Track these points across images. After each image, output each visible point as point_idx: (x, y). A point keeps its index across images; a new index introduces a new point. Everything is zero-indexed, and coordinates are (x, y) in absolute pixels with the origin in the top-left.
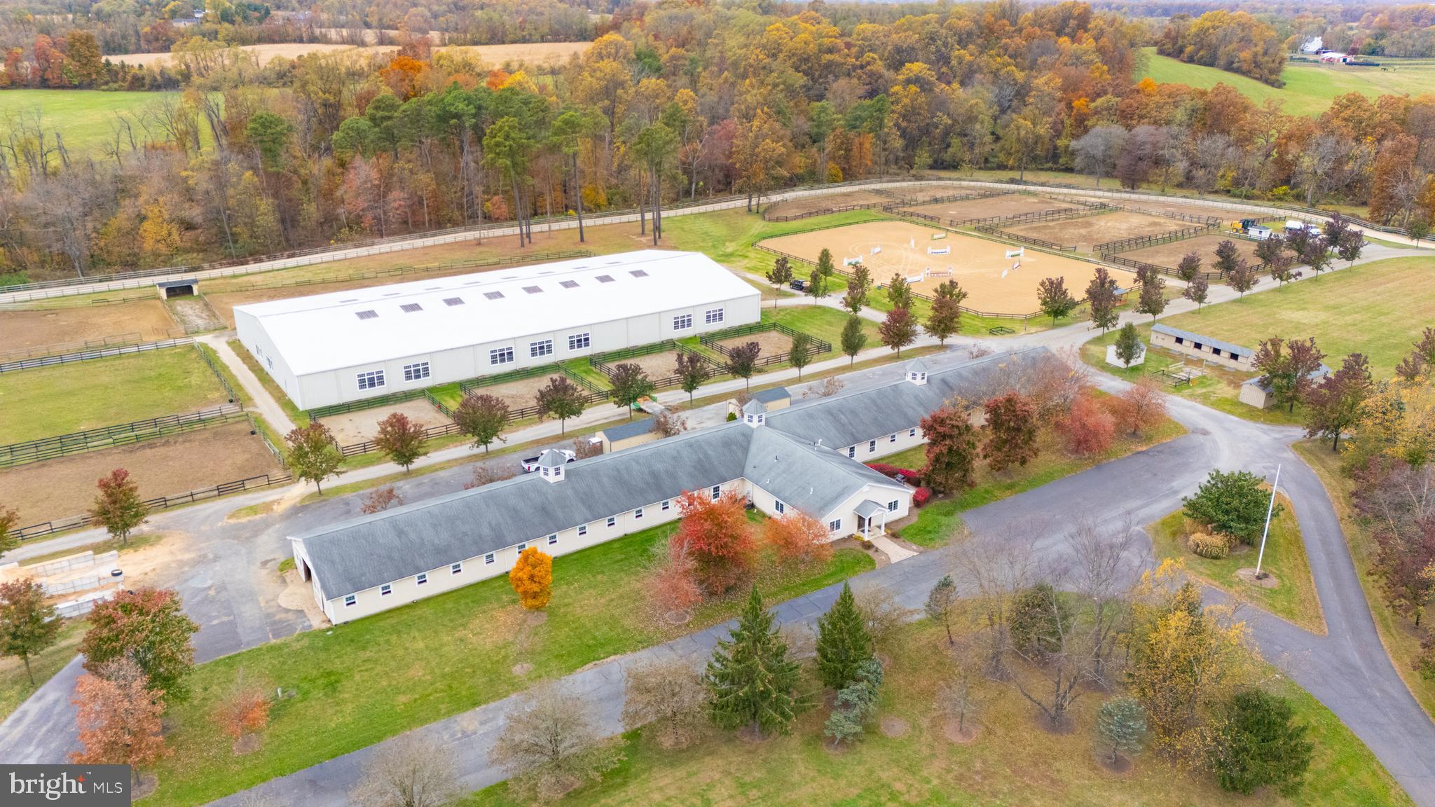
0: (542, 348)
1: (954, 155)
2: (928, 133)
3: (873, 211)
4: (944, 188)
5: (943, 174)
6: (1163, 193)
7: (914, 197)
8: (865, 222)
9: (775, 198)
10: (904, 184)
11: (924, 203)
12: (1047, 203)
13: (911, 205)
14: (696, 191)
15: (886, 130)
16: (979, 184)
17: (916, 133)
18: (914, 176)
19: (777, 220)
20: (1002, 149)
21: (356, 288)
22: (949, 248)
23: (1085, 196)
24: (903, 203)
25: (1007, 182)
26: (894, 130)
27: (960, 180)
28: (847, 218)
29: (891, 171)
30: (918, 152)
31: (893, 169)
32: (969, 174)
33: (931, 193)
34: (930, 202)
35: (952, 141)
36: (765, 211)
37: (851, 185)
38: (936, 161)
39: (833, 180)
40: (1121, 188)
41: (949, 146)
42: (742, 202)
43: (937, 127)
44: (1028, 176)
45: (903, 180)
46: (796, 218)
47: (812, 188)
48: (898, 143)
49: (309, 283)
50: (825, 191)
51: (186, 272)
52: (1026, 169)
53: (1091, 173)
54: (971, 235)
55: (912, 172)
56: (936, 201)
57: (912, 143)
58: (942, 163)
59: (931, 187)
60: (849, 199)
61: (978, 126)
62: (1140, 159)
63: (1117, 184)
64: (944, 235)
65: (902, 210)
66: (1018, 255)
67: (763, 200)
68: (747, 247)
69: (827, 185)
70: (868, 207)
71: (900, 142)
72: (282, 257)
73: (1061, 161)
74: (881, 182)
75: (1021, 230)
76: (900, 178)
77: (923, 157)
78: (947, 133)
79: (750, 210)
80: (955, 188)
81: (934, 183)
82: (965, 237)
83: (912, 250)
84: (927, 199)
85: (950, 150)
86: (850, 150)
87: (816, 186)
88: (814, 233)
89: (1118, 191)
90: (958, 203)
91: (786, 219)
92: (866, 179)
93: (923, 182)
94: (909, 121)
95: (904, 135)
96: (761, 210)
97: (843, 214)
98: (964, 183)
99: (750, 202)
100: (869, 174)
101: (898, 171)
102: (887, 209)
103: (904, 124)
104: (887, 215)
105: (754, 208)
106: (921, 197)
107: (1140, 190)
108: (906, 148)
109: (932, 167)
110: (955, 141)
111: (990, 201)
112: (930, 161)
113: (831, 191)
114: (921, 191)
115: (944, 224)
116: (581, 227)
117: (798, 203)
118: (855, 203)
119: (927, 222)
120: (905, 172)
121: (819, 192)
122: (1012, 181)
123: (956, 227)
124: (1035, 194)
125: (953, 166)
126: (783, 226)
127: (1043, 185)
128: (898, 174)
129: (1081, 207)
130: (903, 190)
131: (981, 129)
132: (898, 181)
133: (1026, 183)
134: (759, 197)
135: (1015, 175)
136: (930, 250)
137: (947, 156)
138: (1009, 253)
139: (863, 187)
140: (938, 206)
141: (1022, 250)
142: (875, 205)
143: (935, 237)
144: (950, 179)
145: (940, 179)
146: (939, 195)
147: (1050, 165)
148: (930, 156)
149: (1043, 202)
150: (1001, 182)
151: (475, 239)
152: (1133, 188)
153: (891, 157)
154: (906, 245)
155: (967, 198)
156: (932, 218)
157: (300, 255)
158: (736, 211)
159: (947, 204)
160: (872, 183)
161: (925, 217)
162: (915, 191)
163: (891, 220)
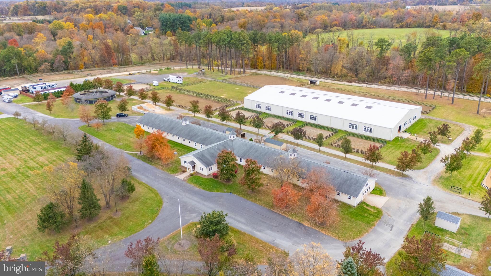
0: (301, 115)
21: (343, 94)
49: (341, 90)
51: (336, 81)
72: (362, 83)
116: (453, 97)
151: (416, 92)
157: (367, 84)
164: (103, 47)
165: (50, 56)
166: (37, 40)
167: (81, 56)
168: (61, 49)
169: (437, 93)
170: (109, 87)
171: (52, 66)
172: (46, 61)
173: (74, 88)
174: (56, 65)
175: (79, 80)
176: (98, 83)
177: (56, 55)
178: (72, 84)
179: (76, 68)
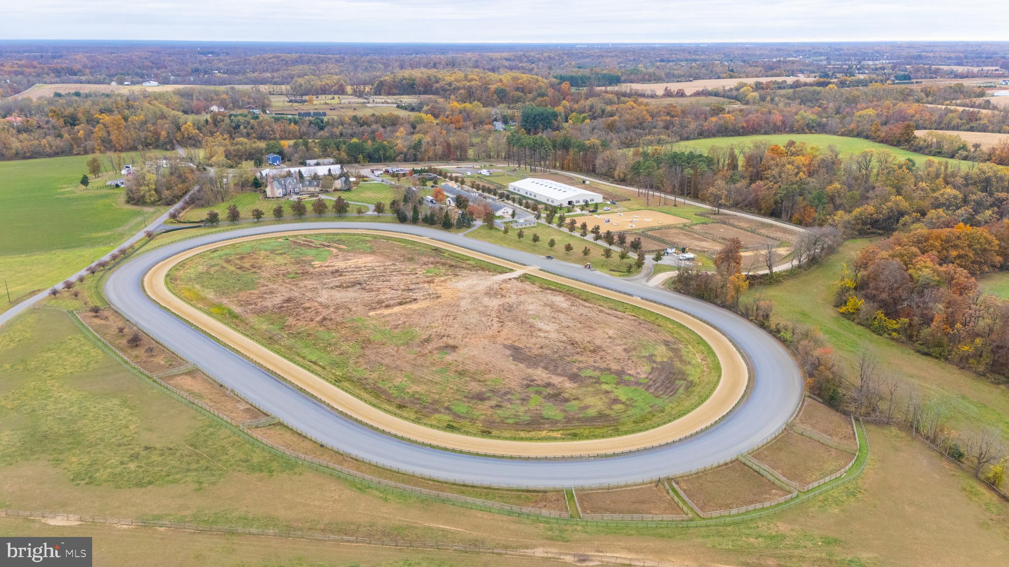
164: (445, 145)
165: (405, 150)
166: (398, 134)
167: (426, 151)
168: (413, 144)
169: (641, 191)
170: (435, 173)
171: (405, 157)
172: (401, 153)
173: (415, 171)
174: (408, 157)
175: (418, 168)
176: (430, 170)
177: (409, 150)
178: (413, 169)
179: (422, 160)
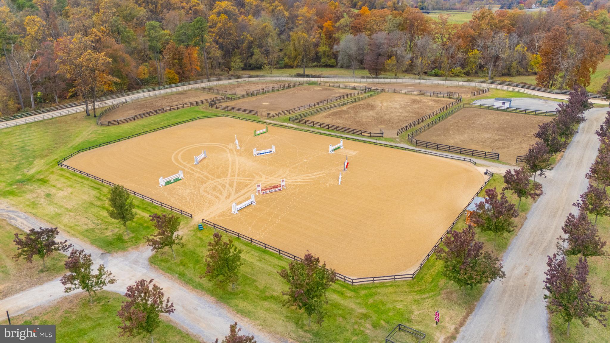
1: (257, 60)
2: (238, 47)
3: (201, 108)
4: (255, 83)
5: (252, 73)
6: (396, 77)
7: (234, 92)
8: (192, 120)
9: (110, 102)
10: (226, 82)
11: (242, 97)
12: (329, 90)
13: (231, 99)
14: (35, 100)
15: (207, 44)
16: (278, 79)
17: (230, 46)
18: (232, 75)
19: (109, 124)
20: (285, 54)
22: (273, 147)
23: (349, 82)
24: (227, 99)
25: (295, 76)
26: (214, 45)
27: (264, 77)
28: (177, 117)
29: (216, 73)
30: (234, 59)
31: (218, 71)
32: (269, 72)
33: (246, 88)
34: (247, 95)
35: (255, 51)
36: (101, 116)
37: (186, 85)
38: (245, 65)
39: (171, 82)
40: (369, 75)
41: (252, 54)
42: (81, 108)
43: (243, 43)
44: (308, 71)
45: (225, 79)
46: (127, 121)
47: (153, 90)
48: (218, 53)
50: (164, 91)
52: (306, 67)
53: (348, 67)
54: (289, 127)
55: (231, 73)
56: (251, 95)
57: (228, 53)
58: (250, 66)
59: (246, 83)
60: (182, 97)
61: (270, 40)
62: (380, 55)
63: (366, 73)
64: (265, 130)
65: (224, 104)
66: (339, 148)
67: (97, 104)
68: (53, 166)
69: (166, 86)
70: (197, 104)
71: (220, 52)
73: (322, 60)
74: (209, 81)
75: (326, 117)
76: (222, 78)
77: (237, 62)
78: (250, 47)
79: (88, 115)
80: (262, 83)
81: (247, 80)
82: (283, 130)
83: (238, 151)
84: (244, 93)
85: (254, 57)
86: (182, 59)
87: (157, 87)
88: (140, 137)
89: (368, 78)
90: (268, 95)
91: (118, 123)
92: (198, 79)
93: (239, 80)
94: (224, 38)
95: (221, 47)
96: (98, 114)
97: (175, 113)
98: (268, 79)
99: (87, 107)
100: (200, 76)
101: (221, 73)
102: (213, 104)
103: (221, 40)
104: (213, 110)
105: (91, 113)
106: (240, 92)
107: (380, 76)
108: (224, 56)
109: (243, 69)
110: (257, 51)
111: (290, 91)
112: (242, 65)
113: (169, 90)
114: (239, 86)
115: (262, 116)
117: (137, 105)
118: (187, 100)
119: (247, 115)
120: (226, 73)
121: (158, 92)
122: (299, 75)
123: (273, 119)
124: (318, 84)
125: (259, 67)
126: (114, 130)
127: (319, 76)
128: (221, 75)
129: (357, 92)
130: (225, 86)
131: (272, 41)
132: (221, 80)
133: (308, 76)
134: (94, 102)
135: (301, 71)
136: (255, 152)
137: (252, 61)
138: (331, 148)
139: (194, 86)
140: (254, 99)
141: (341, 143)
142: (202, 102)
143: (257, 132)
144: (257, 77)
145: (250, 77)
146: (253, 89)
147: (316, 63)
148: (241, 62)
149: (325, 89)
150: (291, 76)
152: (376, 75)
153: (215, 62)
154: (231, 146)
155: (273, 90)
156: (251, 112)
158: (75, 117)
159: (259, 97)
160: (202, 82)
161: (245, 111)
162: (234, 87)
163: (216, 116)
